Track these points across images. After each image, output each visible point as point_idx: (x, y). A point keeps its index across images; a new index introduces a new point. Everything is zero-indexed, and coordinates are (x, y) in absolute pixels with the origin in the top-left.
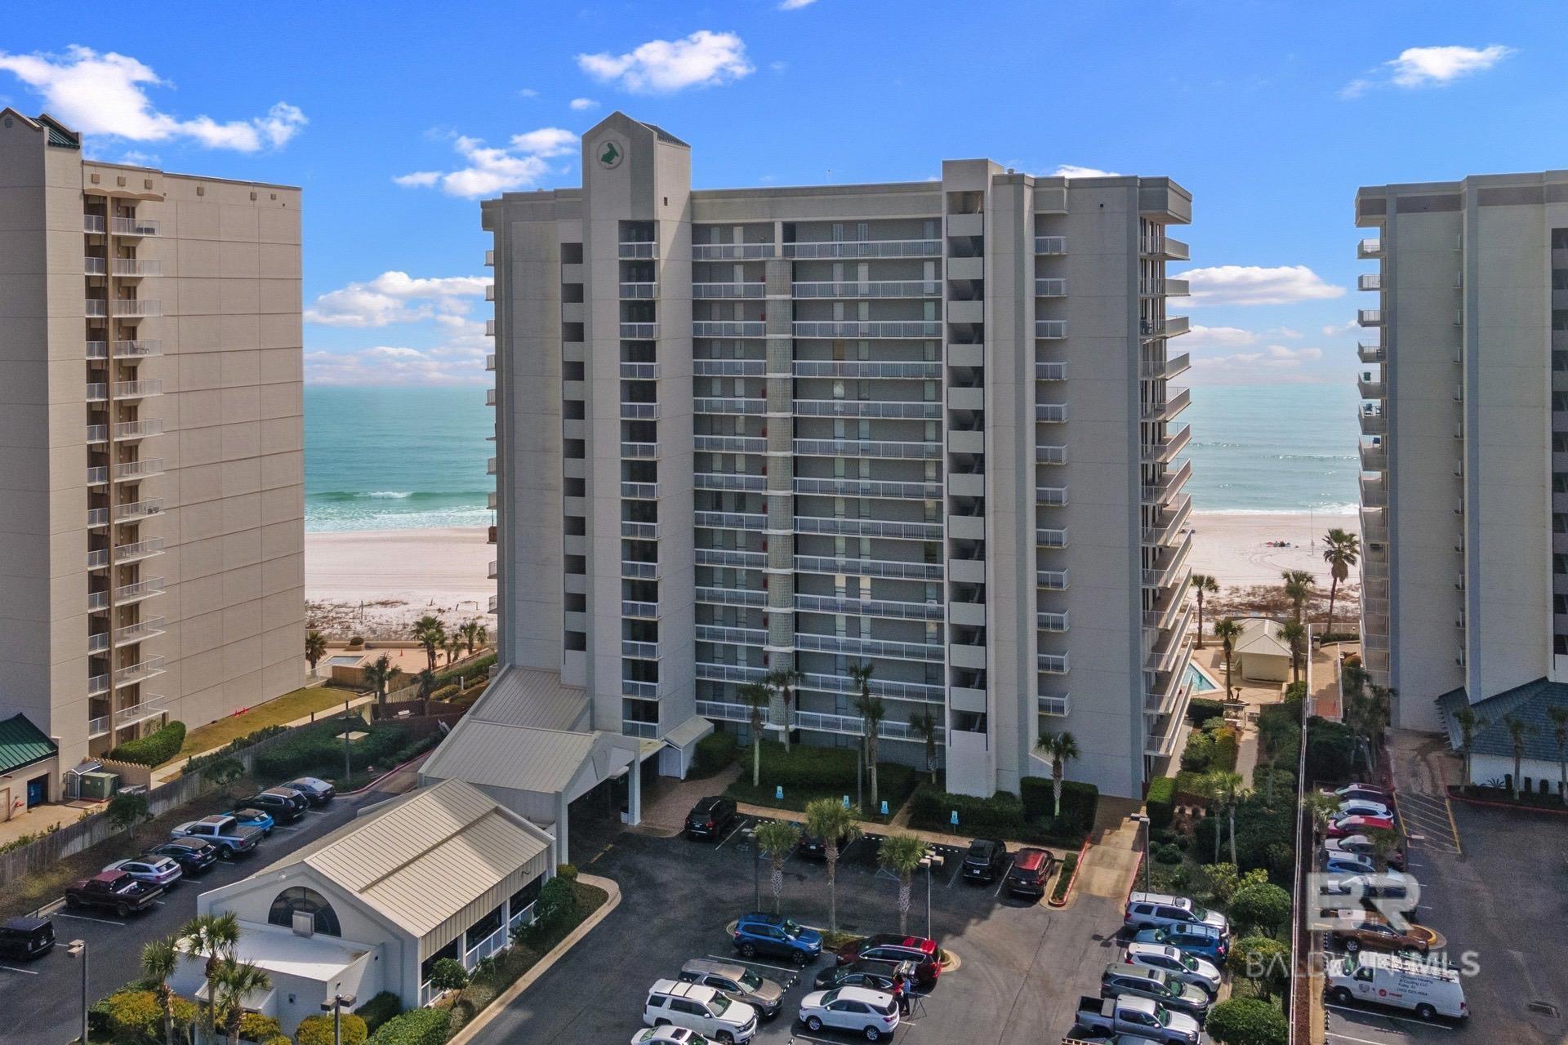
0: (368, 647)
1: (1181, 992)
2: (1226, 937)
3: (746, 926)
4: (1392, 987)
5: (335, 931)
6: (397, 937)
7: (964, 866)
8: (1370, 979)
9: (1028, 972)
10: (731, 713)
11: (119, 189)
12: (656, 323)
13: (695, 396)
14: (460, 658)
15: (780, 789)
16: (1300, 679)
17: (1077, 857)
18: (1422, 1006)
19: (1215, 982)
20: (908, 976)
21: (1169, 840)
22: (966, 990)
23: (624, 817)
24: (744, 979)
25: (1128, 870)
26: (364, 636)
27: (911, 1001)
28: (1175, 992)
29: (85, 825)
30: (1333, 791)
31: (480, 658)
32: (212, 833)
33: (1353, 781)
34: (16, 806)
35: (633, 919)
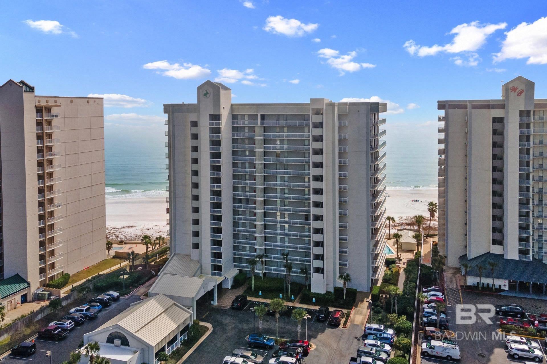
0: (125, 243)
1: (380, 355)
2: (393, 337)
3: (252, 338)
4: (440, 351)
5: (128, 345)
6: (147, 346)
7: (317, 316)
8: (434, 349)
9: (336, 349)
10: (245, 267)
11: (47, 104)
12: (221, 147)
13: (233, 168)
14: (156, 248)
15: (260, 292)
16: (419, 250)
17: (350, 312)
18: (448, 356)
19: (390, 351)
20: (300, 353)
21: (378, 306)
22: (317, 356)
23: (212, 302)
24: (252, 355)
25: (366, 316)
26: (123, 240)
27: (301, 360)
28: (378, 355)
29: (42, 310)
30: (427, 288)
31: (163, 248)
32: (83, 312)
33: (433, 285)
34: (17, 304)
35: (216, 336)
